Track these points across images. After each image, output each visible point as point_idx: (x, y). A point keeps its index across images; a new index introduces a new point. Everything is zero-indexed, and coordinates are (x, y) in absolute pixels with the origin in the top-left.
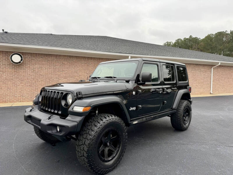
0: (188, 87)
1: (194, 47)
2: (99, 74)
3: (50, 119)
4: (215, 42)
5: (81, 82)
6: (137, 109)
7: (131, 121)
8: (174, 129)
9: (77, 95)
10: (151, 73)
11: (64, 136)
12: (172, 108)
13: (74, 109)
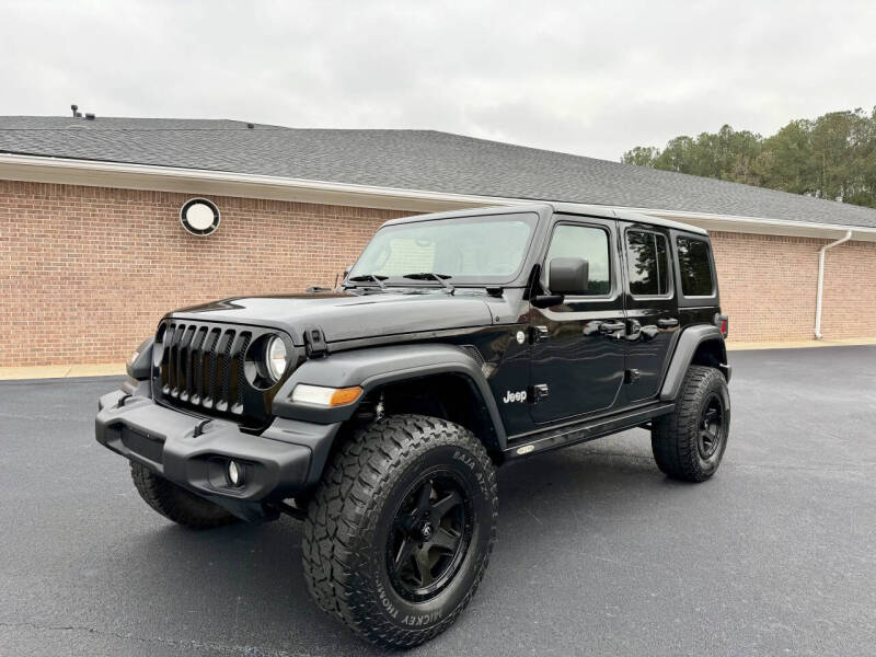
0: (717, 316)
1: (737, 167)
2: (383, 266)
3: (202, 433)
4: (815, 149)
5: (317, 293)
6: (530, 398)
7: (510, 442)
8: (664, 475)
9: (306, 342)
10: (586, 259)
11: (258, 502)
12: (659, 394)
13: (295, 397)
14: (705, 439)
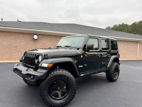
0: (118, 54)
1: (125, 30)
2: (62, 44)
3: (27, 71)
4: (138, 27)
5: (50, 48)
6: (83, 67)
7: (79, 74)
8: (108, 80)
9: (45, 56)
10: (93, 44)
11: (36, 82)
12: (107, 67)
13: (42, 65)
14: (115, 74)
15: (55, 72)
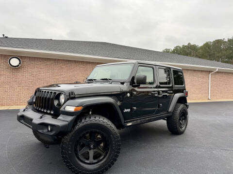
2: (96, 77)
3: (42, 118)
6: (131, 111)
7: (125, 123)
9: (70, 95)
10: (146, 75)
13: (66, 109)
15: (87, 119)
